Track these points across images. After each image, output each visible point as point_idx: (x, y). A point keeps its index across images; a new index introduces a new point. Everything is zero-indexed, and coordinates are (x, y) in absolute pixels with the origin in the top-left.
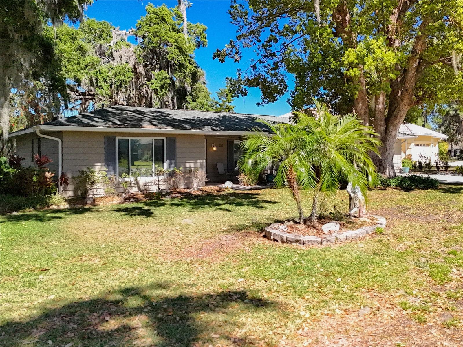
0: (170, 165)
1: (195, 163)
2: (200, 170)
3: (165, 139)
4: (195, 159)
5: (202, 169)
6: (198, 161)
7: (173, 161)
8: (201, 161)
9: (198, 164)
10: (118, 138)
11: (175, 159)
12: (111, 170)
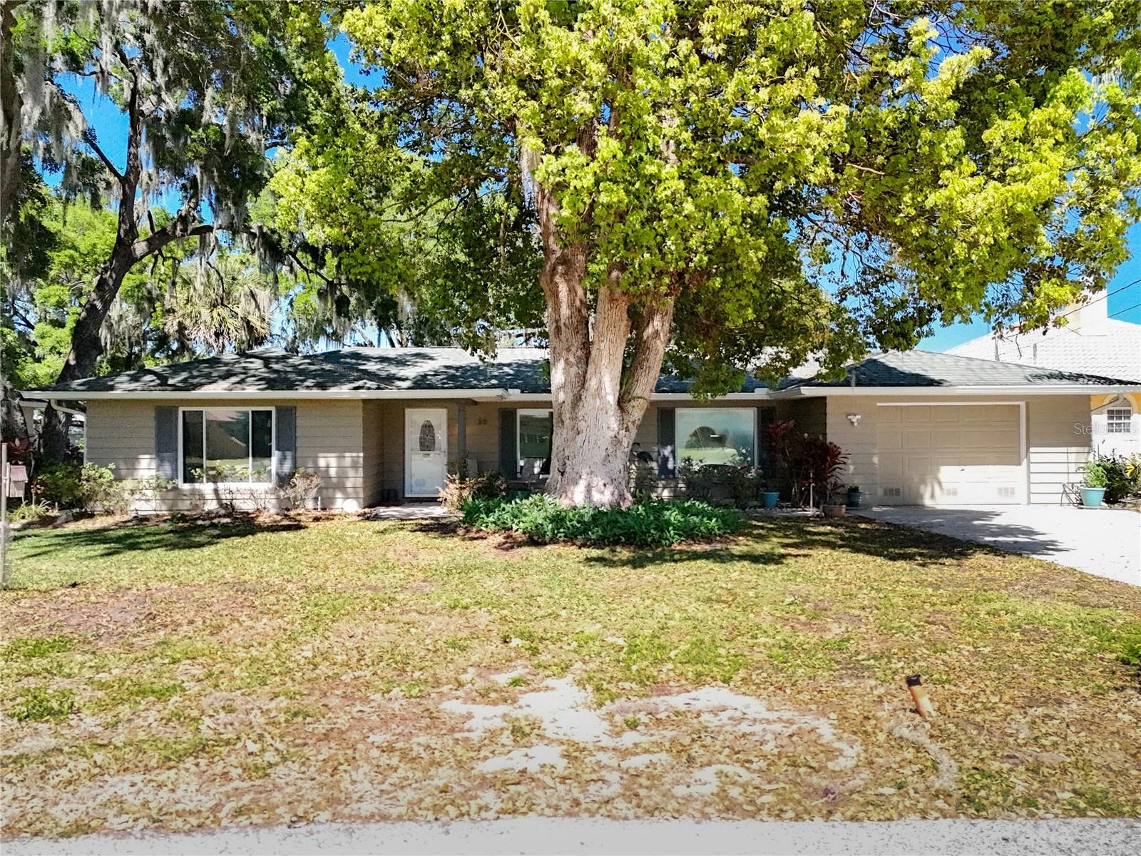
0: (282, 461)
1: (341, 457)
2: (351, 473)
3: (273, 409)
4: (340, 450)
5: (357, 472)
6: (347, 454)
7: (289, 454)
8: (354, 454)
9: (348, 462)
10: (181, 409)
11: (294, 449)
12: (167, 468)
